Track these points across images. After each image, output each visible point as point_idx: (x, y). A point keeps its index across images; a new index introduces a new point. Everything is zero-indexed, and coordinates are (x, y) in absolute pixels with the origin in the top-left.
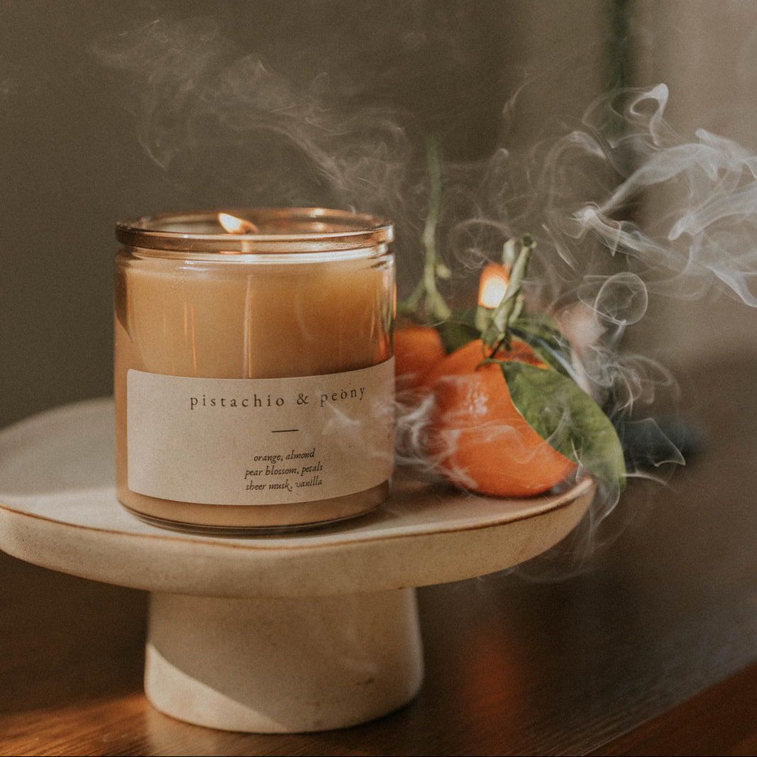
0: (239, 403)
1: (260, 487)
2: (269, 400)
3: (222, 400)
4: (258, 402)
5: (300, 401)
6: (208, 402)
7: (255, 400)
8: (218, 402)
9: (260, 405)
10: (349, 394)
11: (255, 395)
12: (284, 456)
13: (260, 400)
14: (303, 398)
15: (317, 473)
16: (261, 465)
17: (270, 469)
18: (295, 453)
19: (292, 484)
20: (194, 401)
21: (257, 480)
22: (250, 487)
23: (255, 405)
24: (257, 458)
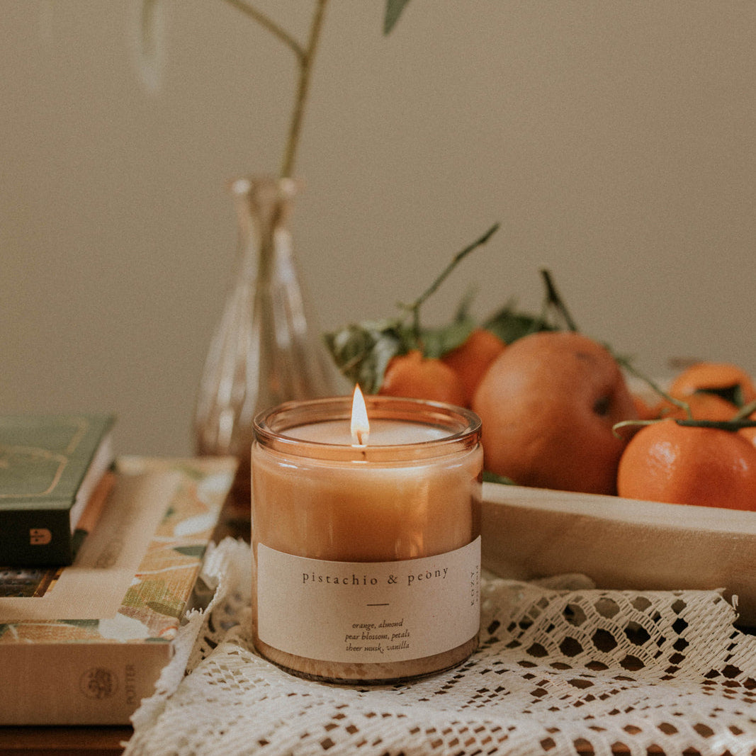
0: (340, 581)
1: (357, 649)
2: (365, 580)
3: (328, 578)
4: (356, 581)
5: (391, 581)
6: (317, 579)
7: (354, 579)
8: (324, 579)
9: (358, 584)
10: (433, 574)
11: (354, 576)
12: (377, 625)
13: (357, 580)
14: (394, 579)
15: (405, 639)
16: (358, 632)
17: (366, 634)
18: (387, 623)
19: (383, 646)
20: (306, 577)
21: (355, 644)
22: (349, 648)
23: (354, 583)
24: (355, 626)
